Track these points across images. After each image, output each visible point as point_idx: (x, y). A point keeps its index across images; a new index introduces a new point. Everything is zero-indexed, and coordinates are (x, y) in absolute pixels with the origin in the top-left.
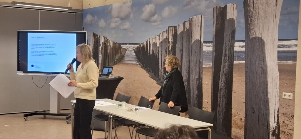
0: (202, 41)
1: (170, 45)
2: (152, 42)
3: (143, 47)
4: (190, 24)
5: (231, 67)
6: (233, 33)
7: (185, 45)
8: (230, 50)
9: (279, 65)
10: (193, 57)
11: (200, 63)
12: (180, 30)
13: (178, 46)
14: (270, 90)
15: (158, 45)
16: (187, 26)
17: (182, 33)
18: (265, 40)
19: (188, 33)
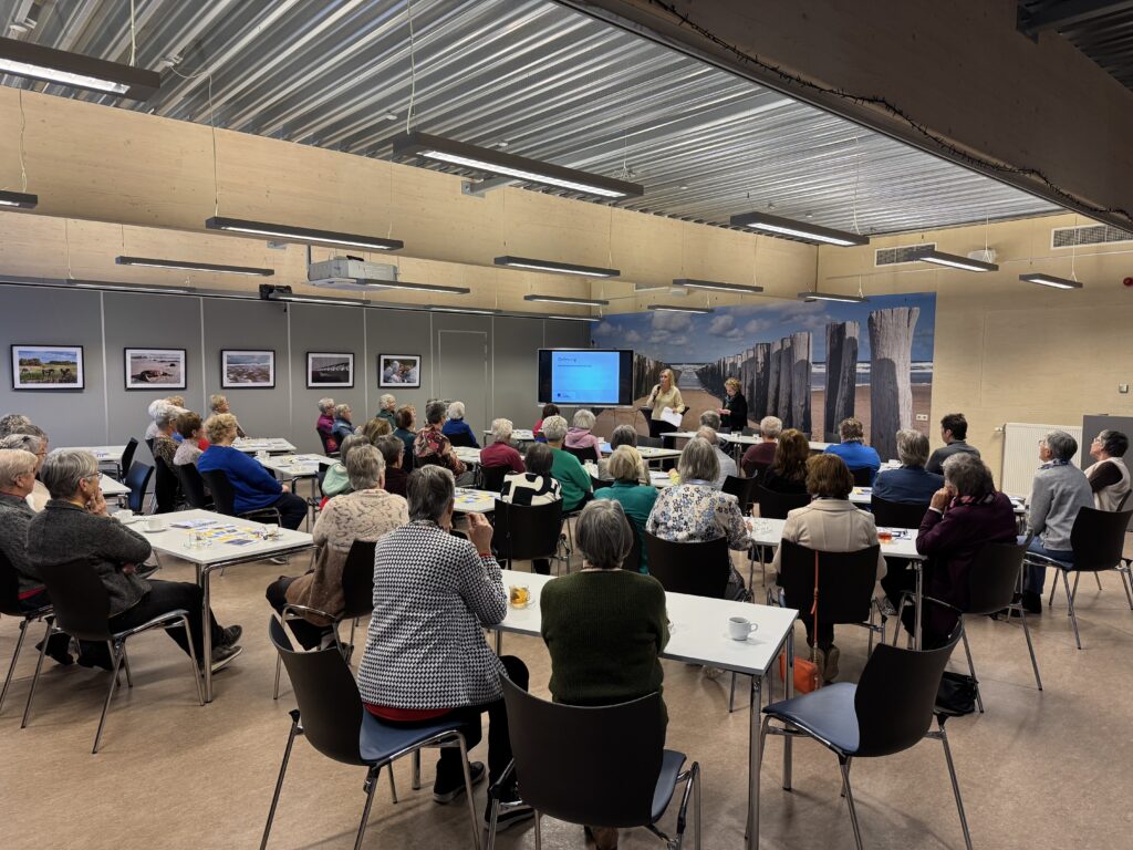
0: (811, 361)
1: (760, 367)
2: (729, 362)
3: (713, 369)
4: (792, 342)
5: (852, 390)
6: (855, 353)
7: (783, 365)
8: (850, 371)
9: (912, 388)
10: (796, 380)
11: (808, 387)
12: (777, 347)
13: (773, 367)
14: (901, 413)
15: (739, 365)
16: (788, 344)
17: (779, 352)
18: (896, 362)
19: (790, 352)
